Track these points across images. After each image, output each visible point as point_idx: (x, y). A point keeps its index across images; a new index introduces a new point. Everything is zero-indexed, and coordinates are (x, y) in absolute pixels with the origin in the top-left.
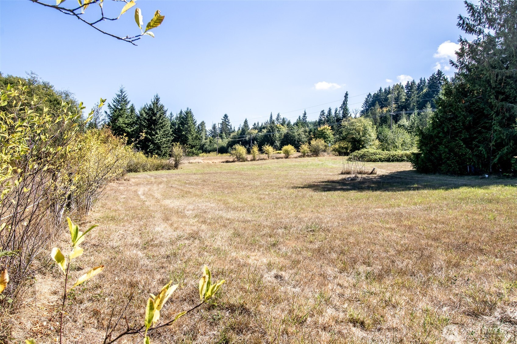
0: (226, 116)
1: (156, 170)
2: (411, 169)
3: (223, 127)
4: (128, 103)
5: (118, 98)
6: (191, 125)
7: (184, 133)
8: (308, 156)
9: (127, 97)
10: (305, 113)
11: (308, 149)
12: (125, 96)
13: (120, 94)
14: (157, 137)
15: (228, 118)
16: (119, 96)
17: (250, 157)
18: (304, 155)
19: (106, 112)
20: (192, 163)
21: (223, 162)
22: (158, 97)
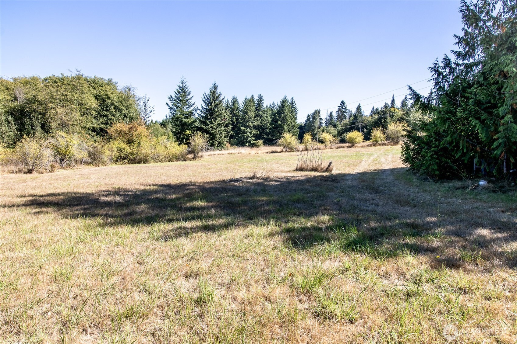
0: (343, 103)
3: (339, 115)
4: (189, 94)
5: (179, 89)
6: (287, 114)
7: (279, 122)
8: (383, 144)
9: (188, 88)
11: (382, 136)
12: (186, 87)
13: (181, 85)
14: (211, 127)
15: (345, 105)
16: (180, 87)
17: (301, 147)
18: (376, 143)
19: (168, 104)
21: (268, 153)
22: (216, 85)
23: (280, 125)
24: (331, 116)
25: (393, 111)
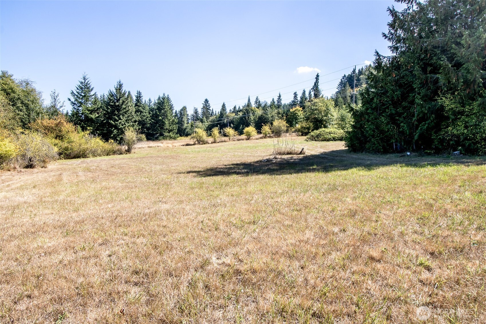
0: (206, 101)
1: (107, 155)
2: (343, 148)
3: (204, 112)
4: (92, 90)
5: (81, 85)
6: (168, 110)
7: (160, 118)
8: (270, 137)
9: (90, 84)
10: (280, 95)
11: (269, 131)
12: (88, 83)
13: (83, 81)
14: (120, 123)
15: (209, 103)
16: (82, 83)
17: (210, 139)
18: (265, 137)
19: (69, 100)
20: (151, 147)
21: (184, 145)
22: (121, 83)
23: (160, 120)
24: (196, 112)
25: (254, 110)
